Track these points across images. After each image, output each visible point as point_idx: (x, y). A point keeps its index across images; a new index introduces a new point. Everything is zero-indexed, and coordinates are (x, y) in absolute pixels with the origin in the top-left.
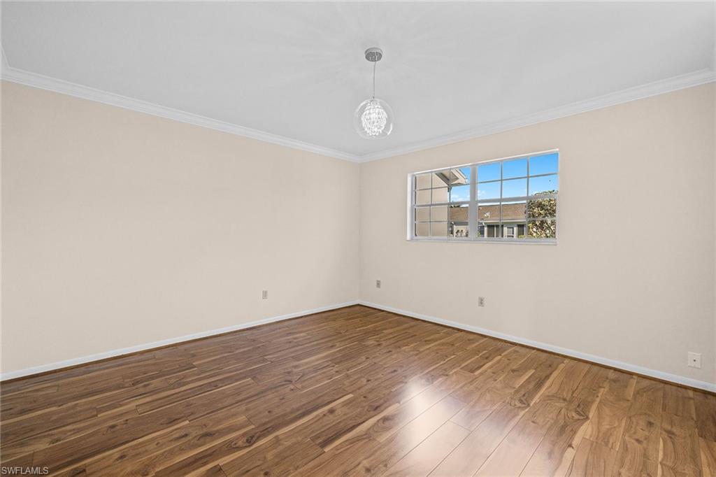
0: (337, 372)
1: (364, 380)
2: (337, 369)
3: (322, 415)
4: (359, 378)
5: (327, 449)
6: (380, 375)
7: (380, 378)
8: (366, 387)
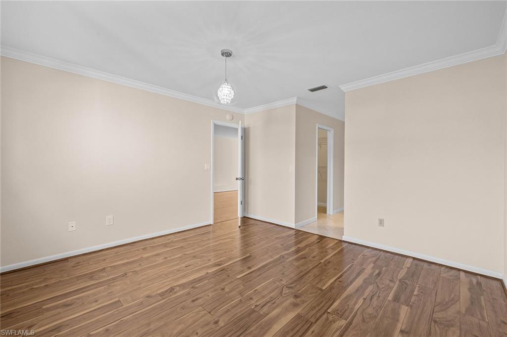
0: (251, 299)
1: (227, 290)
2: (252, 302)
3: (255, 266)
4: (231, 291)
5: (248, 255)
6: (211, 295)
7: (212, 292)
8: (225, 283)
